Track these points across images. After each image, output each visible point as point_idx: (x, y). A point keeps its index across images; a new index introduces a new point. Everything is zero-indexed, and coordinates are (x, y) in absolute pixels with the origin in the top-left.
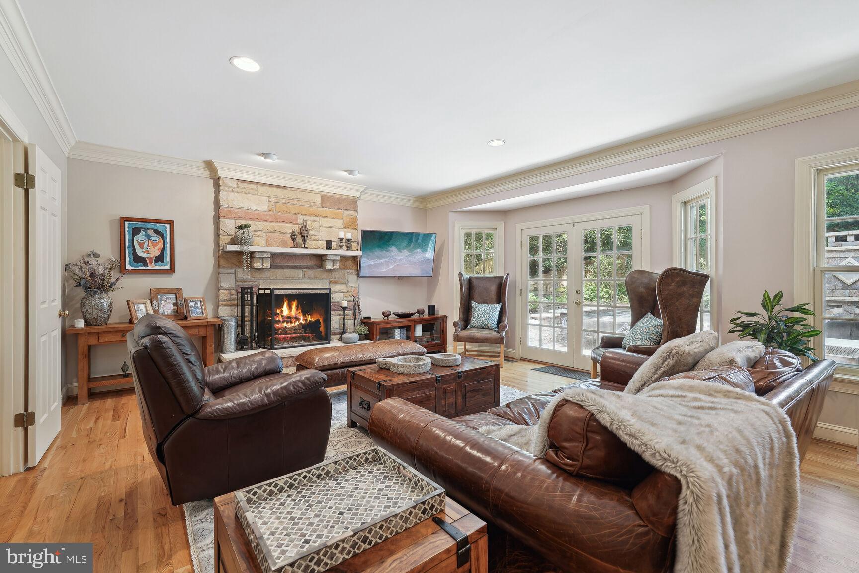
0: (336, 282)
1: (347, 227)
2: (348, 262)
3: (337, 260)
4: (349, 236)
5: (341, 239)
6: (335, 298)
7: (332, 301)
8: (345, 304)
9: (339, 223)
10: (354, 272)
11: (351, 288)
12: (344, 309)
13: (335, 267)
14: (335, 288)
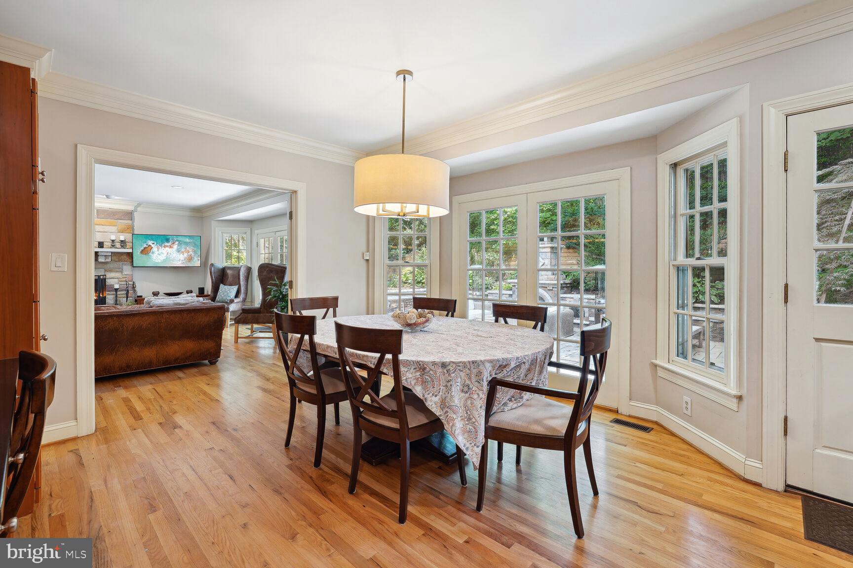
0: (111, 271)
1: (122, 231)
2: (122, 257)
3: (108, 255)
4: (122, 238)
5: (113, 241)
6: (109, 282)
7: (107, 284)
8: (117, 286)
9: (114, 229)
10: (130, 264)
11: (126, 275)
12: (116, 290)
13: (107, 260)
14: (109, 275)
